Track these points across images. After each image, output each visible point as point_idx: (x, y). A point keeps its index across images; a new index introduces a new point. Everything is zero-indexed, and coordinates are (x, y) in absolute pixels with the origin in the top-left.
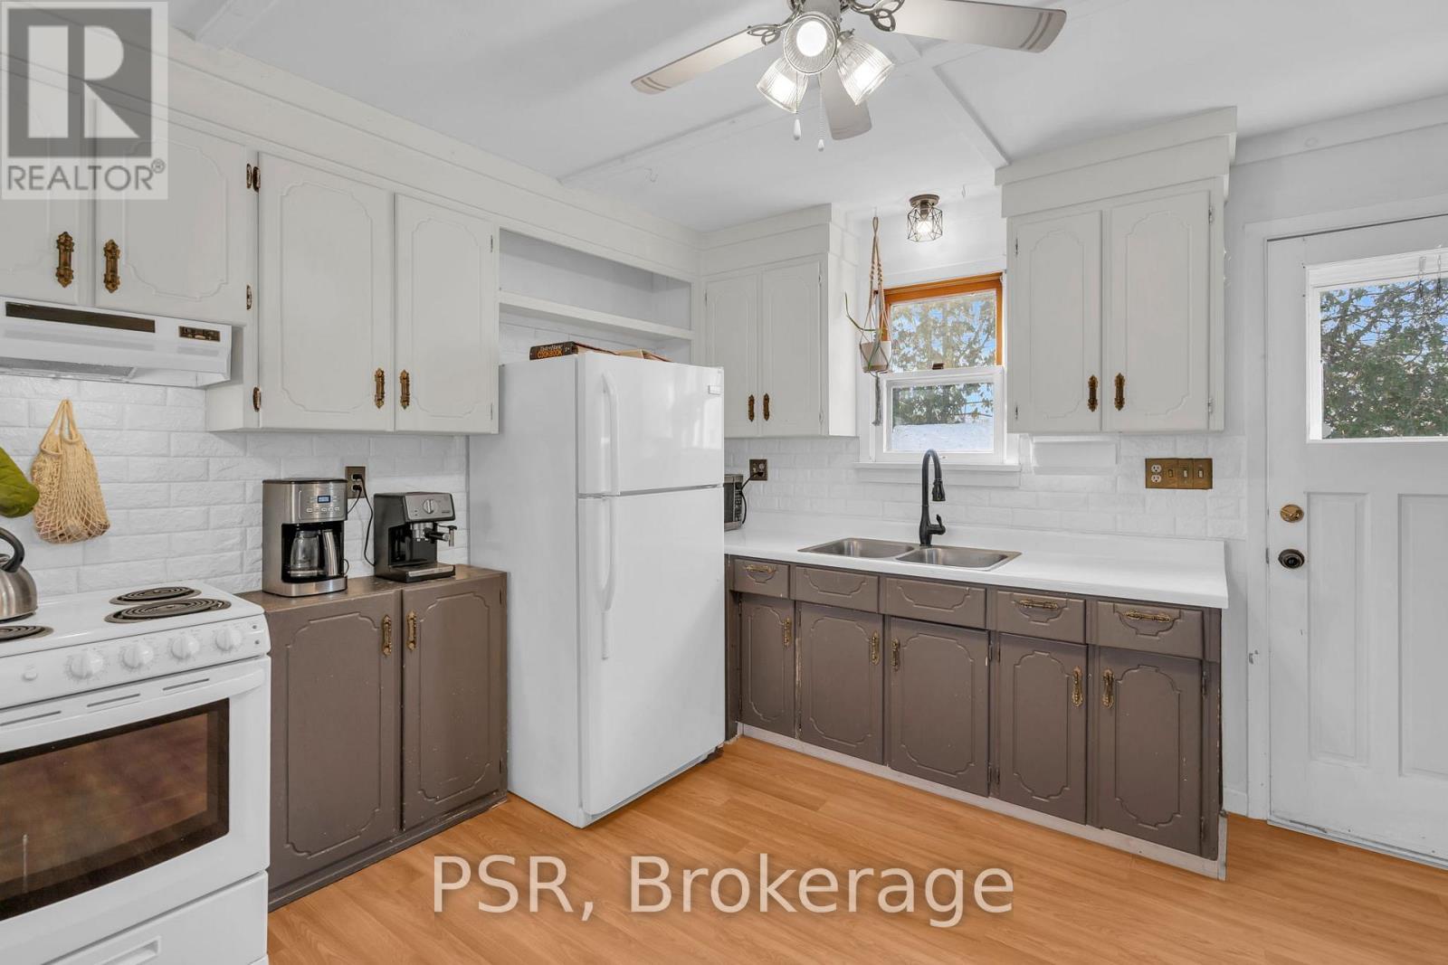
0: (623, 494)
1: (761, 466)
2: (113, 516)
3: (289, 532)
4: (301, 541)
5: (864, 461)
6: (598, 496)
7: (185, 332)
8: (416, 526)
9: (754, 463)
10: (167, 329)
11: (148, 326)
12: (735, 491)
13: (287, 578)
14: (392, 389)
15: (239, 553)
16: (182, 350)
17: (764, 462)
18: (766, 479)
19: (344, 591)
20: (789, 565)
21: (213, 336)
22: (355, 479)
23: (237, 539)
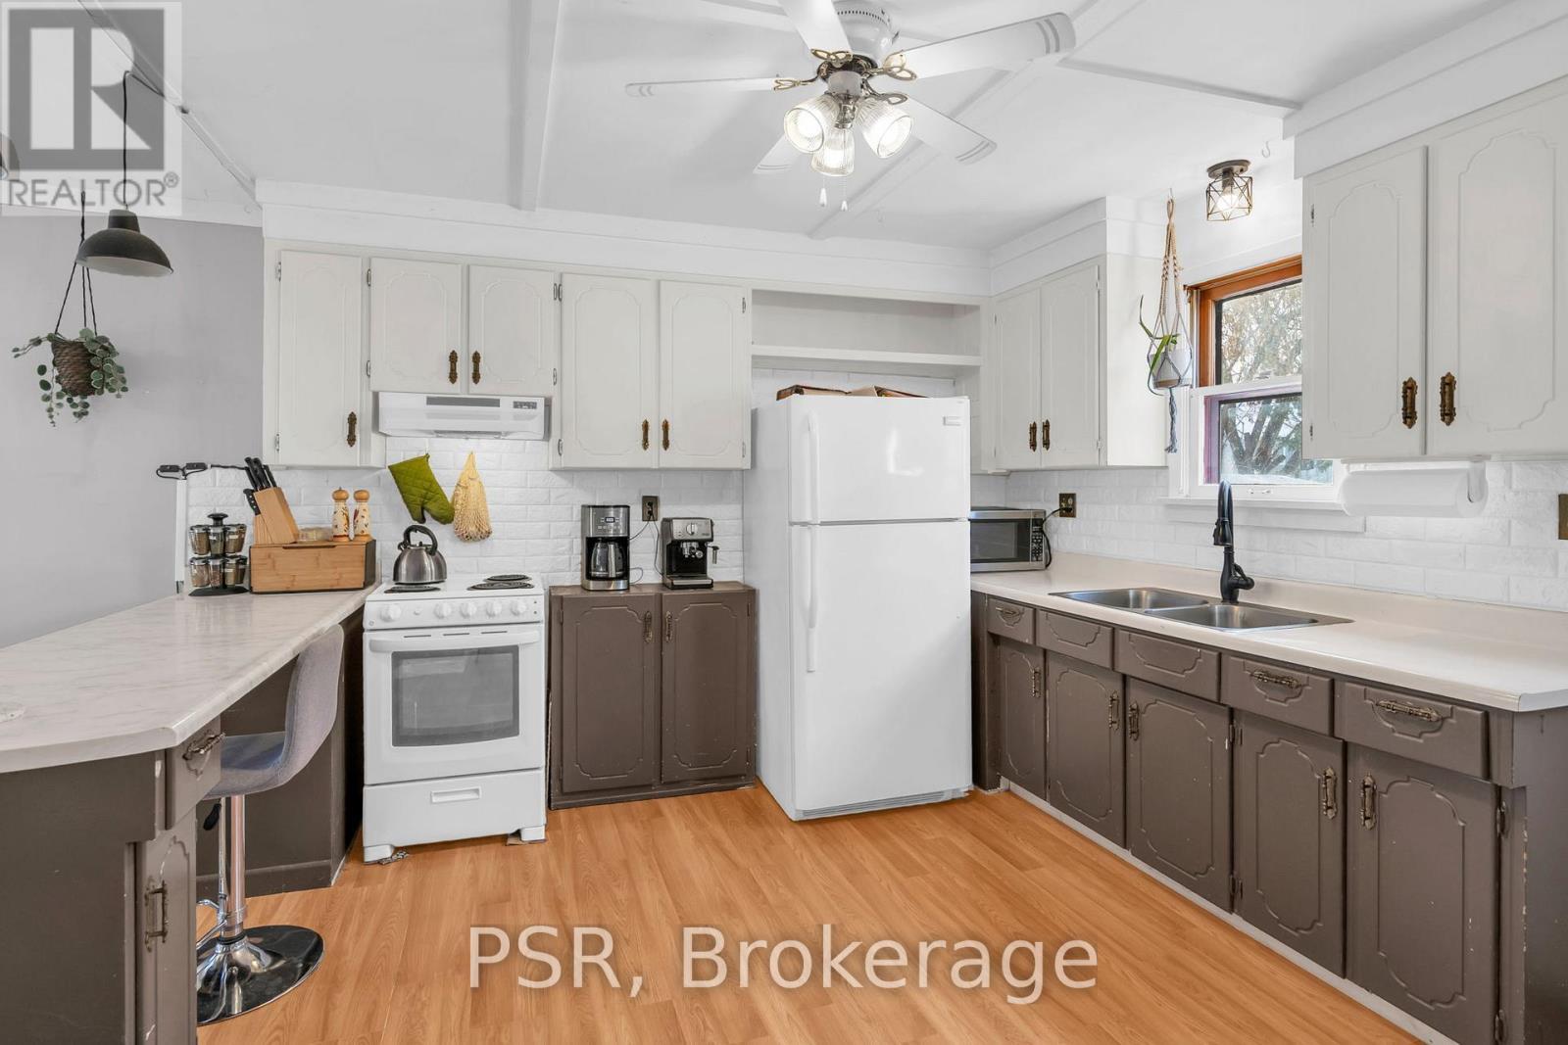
0: (823, 524)
1: (1070, 501)
2: (493, 526)
3: (590, 543)
4: (598, 550)
5: (1174, 495)
6: (804, 524)
7: (517, 405)
8: (685, 544)
9: (1064, 497)
10: (506, 403)
11: (495, 403)
12: (1033, 528)
13: (589, 577)
14: (655, 435)
15: (568, 556)
16: (516, 417)
17: (1073, 496)
18: (1073, 516)
19: (628, 589)
20: (1035, 609)
21: (533, 406)
22: (650, 505)
23: (567, 546)
